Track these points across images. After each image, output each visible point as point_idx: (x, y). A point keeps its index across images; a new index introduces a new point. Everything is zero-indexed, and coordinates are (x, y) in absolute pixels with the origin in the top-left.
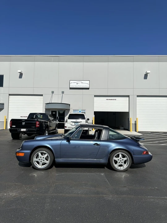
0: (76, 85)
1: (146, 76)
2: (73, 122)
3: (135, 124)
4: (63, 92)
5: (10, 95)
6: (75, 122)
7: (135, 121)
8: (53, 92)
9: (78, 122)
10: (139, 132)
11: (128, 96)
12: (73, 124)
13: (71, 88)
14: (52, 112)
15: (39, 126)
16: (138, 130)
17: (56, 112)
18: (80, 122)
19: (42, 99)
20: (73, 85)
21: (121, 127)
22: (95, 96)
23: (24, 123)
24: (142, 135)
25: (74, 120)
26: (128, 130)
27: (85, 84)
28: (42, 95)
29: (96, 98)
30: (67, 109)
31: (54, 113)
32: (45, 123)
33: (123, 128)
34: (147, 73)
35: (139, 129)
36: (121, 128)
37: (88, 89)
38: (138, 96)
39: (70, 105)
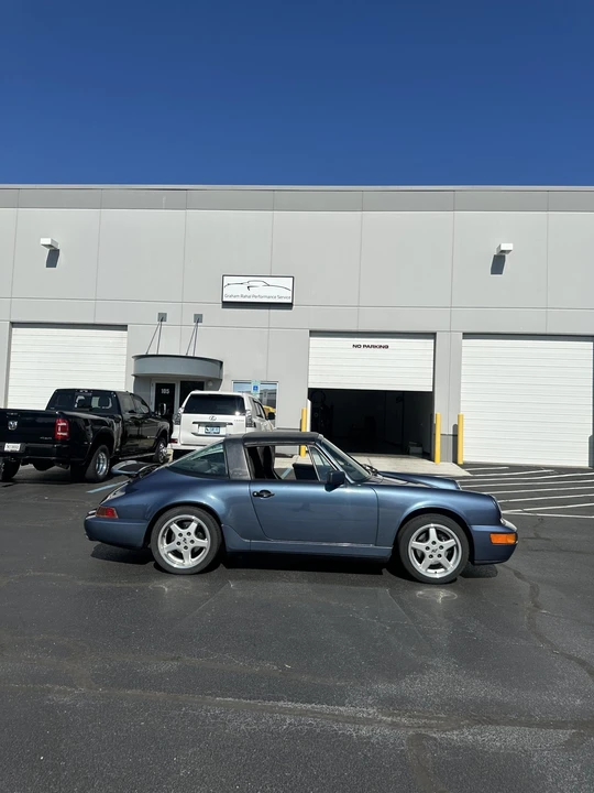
0: (246, 292)
1: (498, 264)
2: (200, 424)
3: (455, 436)
4: (198, 319)
5: (14, 324)
6: (207, 425)
7: (456, 428)
8: (162, 318)
9: (218, 425)
10: (464, 466)
11: (433, 335)
12: (202, 430)
13: (227, 304)
14: (159, 387)
15: (65, 434)
16: (464, 457)
17: (172, 387)
18: (224, 425)
19: (125, 341)
20: (235, 291)
21: (413, 445)
22: (313, 333)
23: (13, 424)
24: (468, 474)
25: (206, 418)
26: (428, 455)
27: (278, 290)
28: (124, 327)
29: (315, 341)
30: (210, 380)
31: (165, 391)
32: (97, 428)
33: (419, 450)
34: (503, 251)
35: (466, 456)
36: (413, 449)
37: (288, 306)
38: (467, 335)
39: (221, 363)
